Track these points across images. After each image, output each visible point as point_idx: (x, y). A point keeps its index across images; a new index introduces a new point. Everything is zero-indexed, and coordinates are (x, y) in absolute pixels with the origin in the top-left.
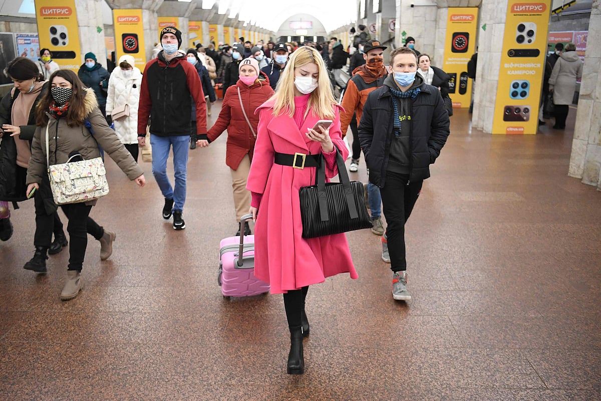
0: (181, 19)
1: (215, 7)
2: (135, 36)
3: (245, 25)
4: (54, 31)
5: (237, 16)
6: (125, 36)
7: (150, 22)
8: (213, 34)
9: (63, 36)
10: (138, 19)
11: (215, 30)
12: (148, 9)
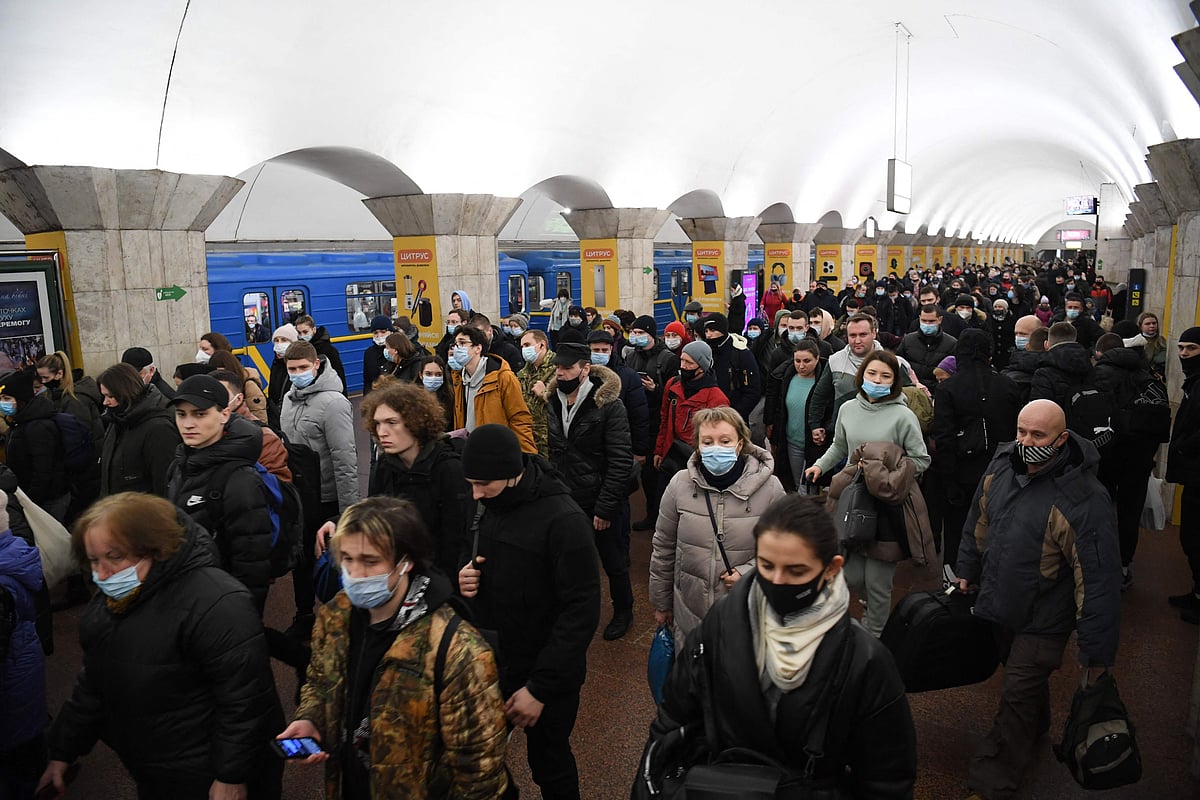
0: (906, 247)
1: (942, 231)
2: (870, 264)
3: (980, 243)
4: (826, 264)
5: (970, 234)
6: (862, 264)
7: (882, 253)
8: (936, 256)
9: (831, 267)
10: (874, 252)
11: (941, 252)
12: (881, 244)
